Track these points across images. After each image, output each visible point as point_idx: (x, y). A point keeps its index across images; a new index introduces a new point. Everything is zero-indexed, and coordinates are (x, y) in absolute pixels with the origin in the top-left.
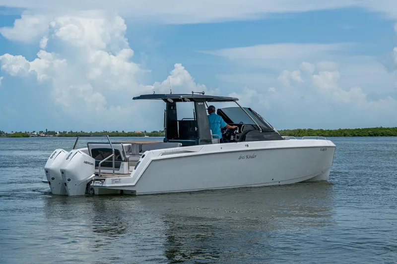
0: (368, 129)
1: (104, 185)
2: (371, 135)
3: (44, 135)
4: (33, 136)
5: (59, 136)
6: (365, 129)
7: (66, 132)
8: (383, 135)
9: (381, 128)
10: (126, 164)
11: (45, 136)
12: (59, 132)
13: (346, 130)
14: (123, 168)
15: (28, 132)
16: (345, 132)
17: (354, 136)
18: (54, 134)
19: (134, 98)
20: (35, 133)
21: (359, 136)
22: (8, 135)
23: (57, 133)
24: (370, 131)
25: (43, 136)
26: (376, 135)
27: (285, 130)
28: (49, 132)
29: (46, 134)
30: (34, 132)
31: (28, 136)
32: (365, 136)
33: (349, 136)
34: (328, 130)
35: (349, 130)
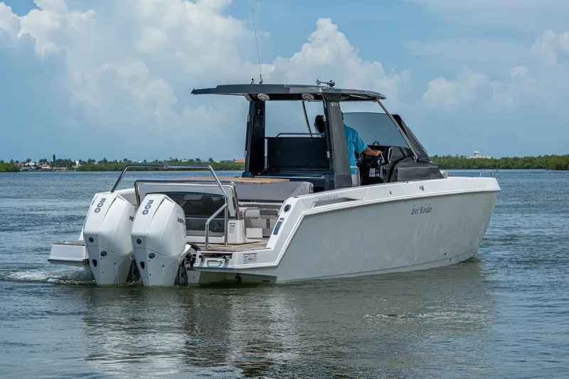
1: (229, 266)
3: (48, 167)
4: (26, 170)
5: (80, 169)
7: (94, 161)
10: (239, 224)
11: (51, 170)
12: (80, 161)
14: (233, 231)
15: (17, 162)
18: (69, 164)
19: (195, 92)
20: (31, 164)
23: (75, 164)
25: (46, 170)
28: (60, 160)
29: (53, 164)
30: (29, 161)
31: (16, 170)
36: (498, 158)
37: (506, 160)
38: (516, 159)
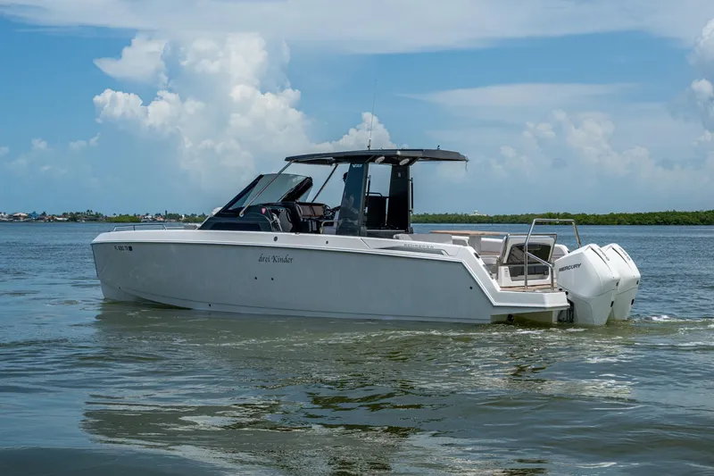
0: (655, 214)
2: (658, 223)
3: (162, 219)
4: (146, 221)
5: (185, 221)
6: (650, 214)
7: (195, 215)
8: (677, 223)
9: (674, 213)
11: (164, 222)
12: (185, 215)
13: (621, 214)
15: (139, 215)
16: (621, 218)
17: (634, 224)
18: (177, 217)
20: (149, 217)
21: (641, 224)
22: (109, 220)
23: (181, 217)
24: (657, 217)
25: (160, 221)
26: (666, 223)
27: (527, 215)
28: (170, 214)
29: (165, 217)
30: (147, 215)
31: (138, 221)
32: (650, 224)
33: (625, 224)
34: (594, 215)
35: (625, 215)
36: (492, 215)
37: (497, 217)
38: (505, 216)
